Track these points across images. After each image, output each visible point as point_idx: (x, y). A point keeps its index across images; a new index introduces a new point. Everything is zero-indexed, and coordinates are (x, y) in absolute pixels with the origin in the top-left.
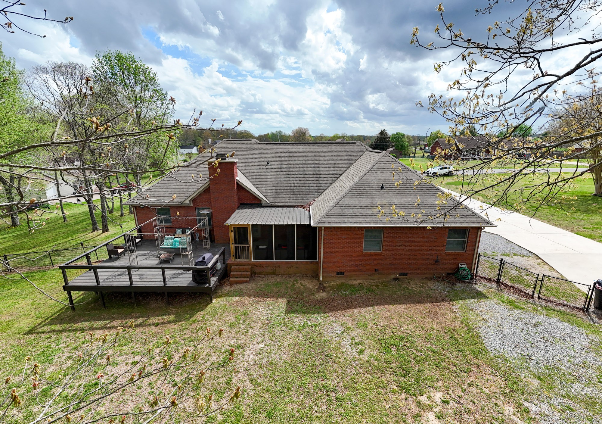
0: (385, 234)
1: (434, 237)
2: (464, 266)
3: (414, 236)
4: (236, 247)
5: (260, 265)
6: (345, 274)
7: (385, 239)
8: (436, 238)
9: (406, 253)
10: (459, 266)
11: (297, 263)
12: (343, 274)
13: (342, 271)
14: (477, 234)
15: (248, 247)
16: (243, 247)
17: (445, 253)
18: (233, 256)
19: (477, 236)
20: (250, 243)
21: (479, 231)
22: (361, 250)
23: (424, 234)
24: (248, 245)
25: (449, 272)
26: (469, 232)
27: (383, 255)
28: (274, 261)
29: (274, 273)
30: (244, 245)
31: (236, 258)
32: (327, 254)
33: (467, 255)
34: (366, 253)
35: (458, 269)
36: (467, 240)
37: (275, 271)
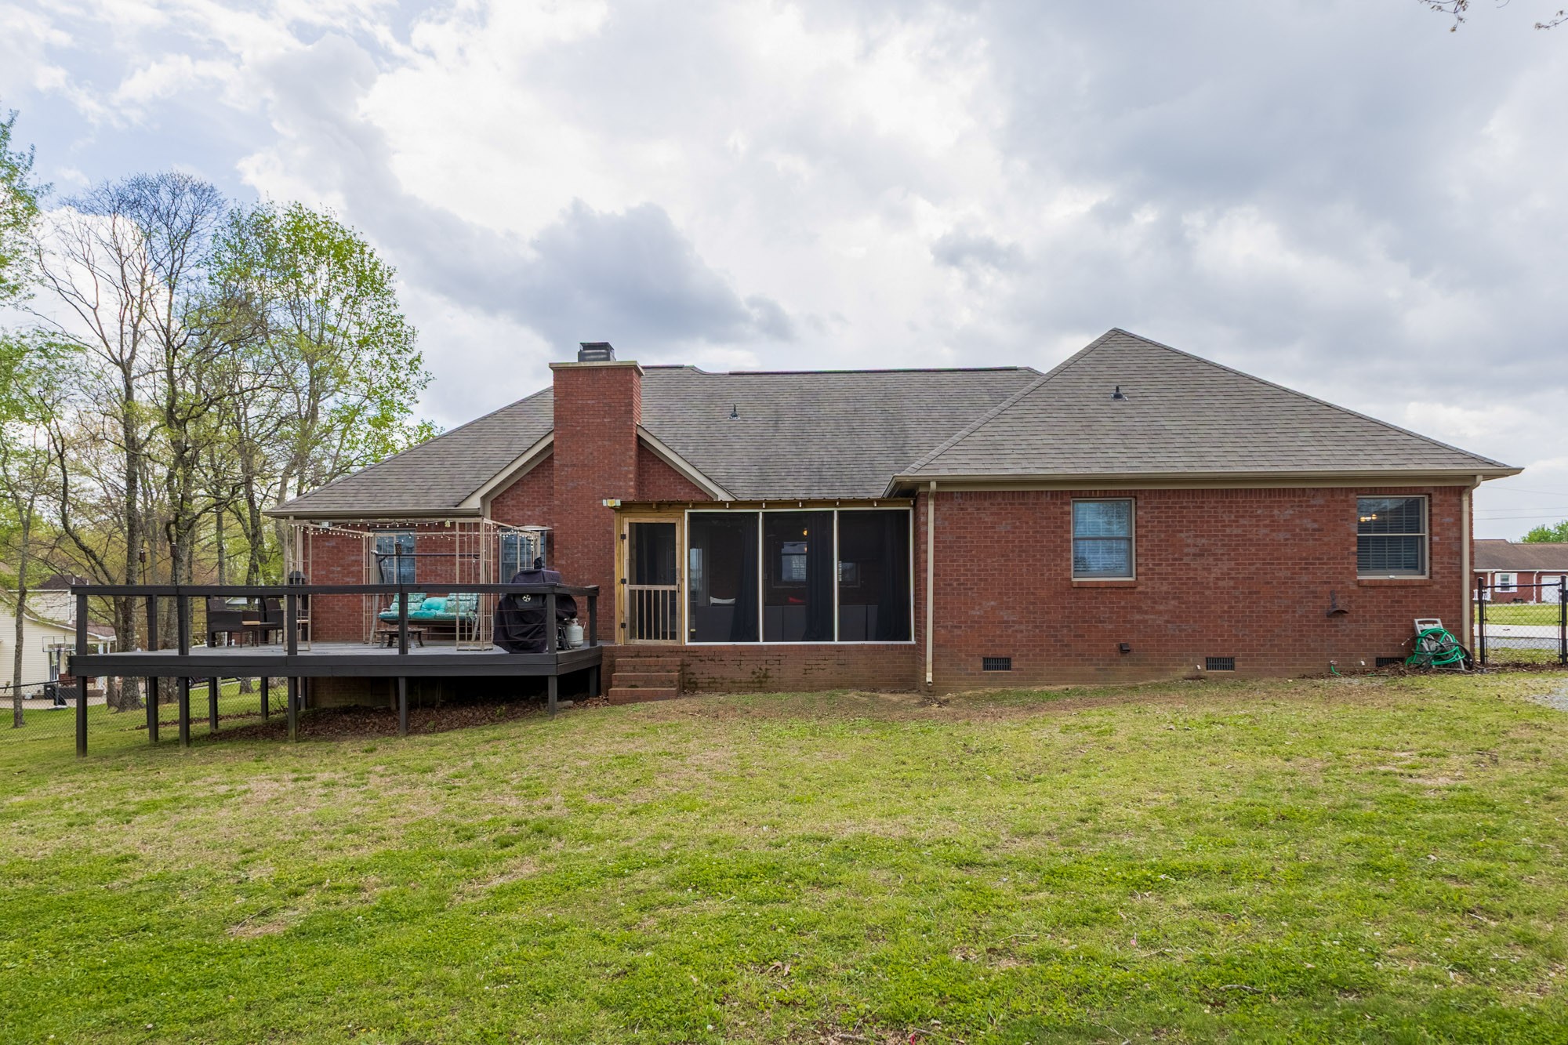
0: (1140, 513)
1: (1311, 525)
2: (1435, 626)
3: (1242, 521)
4: (632, 592)
5: (714, 656)
6: (1015, 664)
7: (1142, 531)
8: (1316, 526)
9: (1221, 584)
10: (1414, 630)
11: (839, 649)
12: (1004, 663)
13: (1003, 653)
14: (1461, 511)
15: (673, 593)
16: (656, 592)
17: (1359, 583)
18: (623, 626)
19: (1460, 520)
20: (682, 580)
21: (1465, 499)
22: (1066, 575)
23: (1276, 512)
24: (672, 588)
25: (1383, 654)
26: (1430, 506)
27: (1140, 589)
28: (761, 643)
29: (761, 683)
30: (660, 588)
31: (632, 636)
32: (949, 589)
33: (1437, 587)
34: (1081, 587)
35: (1414, 639)
36: (1427, 534)
37: (766, 676)
